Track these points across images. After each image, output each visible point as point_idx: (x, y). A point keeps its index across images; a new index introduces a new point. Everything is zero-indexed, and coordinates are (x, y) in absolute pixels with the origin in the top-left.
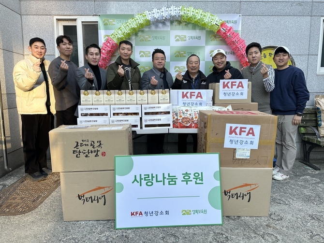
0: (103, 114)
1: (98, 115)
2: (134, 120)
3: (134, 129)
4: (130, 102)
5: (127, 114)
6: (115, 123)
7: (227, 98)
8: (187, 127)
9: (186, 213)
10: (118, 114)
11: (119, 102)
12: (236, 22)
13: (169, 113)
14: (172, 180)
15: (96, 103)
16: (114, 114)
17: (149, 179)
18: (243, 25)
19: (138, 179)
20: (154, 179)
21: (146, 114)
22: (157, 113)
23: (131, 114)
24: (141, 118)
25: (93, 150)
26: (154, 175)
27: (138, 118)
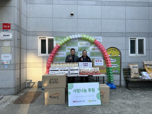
0: (57, 70)
1: (56, 70)
2: (67, 72)
3: (67, 75)
4: (66, 66)
5: (65, 70)
6: (61, 73)
7: (97, 65)
8: (84, 74)
9: (90, 101)
10: (62, 70)
11: (62, 67)
12: (100, 39)
13: (78, 70)
14: (85, 91)
15: (55, 67)
16: (61, 70)
17: (78, 91)
18: (102, 40)
19: (75, 90)
20: (80, 90)
21: (71, 70)
22: (74, 70)
23: (66, 70)
24: (69, 72)
25: (55, 81)
26: (80, 89)
27: (68, 71)
